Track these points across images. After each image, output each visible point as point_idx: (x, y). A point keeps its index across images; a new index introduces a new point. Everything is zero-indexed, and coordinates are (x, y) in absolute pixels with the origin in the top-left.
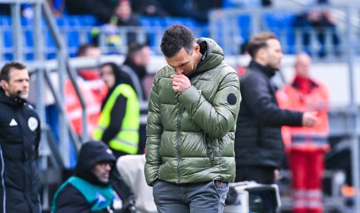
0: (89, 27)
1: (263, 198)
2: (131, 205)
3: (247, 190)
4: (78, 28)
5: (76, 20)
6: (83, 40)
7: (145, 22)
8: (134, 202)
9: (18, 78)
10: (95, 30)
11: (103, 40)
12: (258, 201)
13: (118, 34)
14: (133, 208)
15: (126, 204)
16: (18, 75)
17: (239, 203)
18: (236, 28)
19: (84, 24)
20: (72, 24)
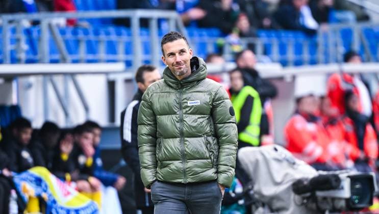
0: (215, 38)
1: (362, 184)
2: (250, 190)
3: (349, 177)
4: (206, 39)
5: (204, 32)
6: (210, 49)
7: (263, 34)
8: (253, 187)
9: (151, 79)
10: (221, 41)
11: (227, 49)
12: (358, 186)
13: (239, 44)
14: (252, 192)
15: (246, 189)
16: (150, 77)
17: (342, 188)
18: (339, 40)
19: (211, 36)
20: (201, 35)
